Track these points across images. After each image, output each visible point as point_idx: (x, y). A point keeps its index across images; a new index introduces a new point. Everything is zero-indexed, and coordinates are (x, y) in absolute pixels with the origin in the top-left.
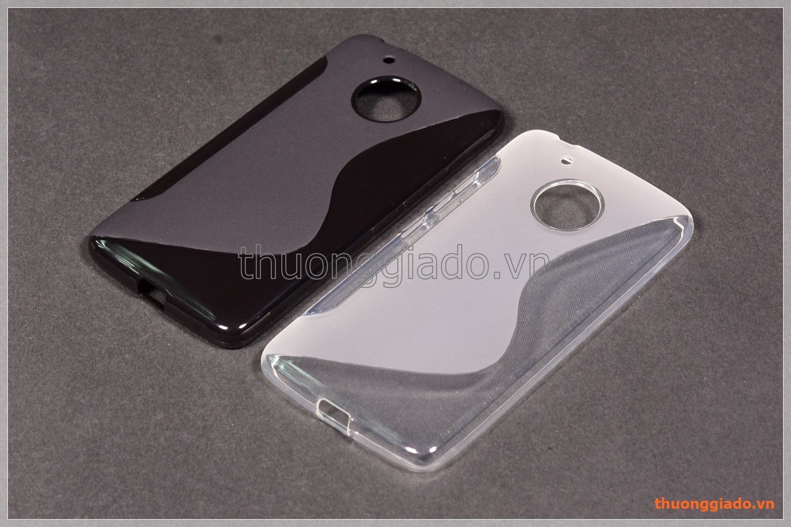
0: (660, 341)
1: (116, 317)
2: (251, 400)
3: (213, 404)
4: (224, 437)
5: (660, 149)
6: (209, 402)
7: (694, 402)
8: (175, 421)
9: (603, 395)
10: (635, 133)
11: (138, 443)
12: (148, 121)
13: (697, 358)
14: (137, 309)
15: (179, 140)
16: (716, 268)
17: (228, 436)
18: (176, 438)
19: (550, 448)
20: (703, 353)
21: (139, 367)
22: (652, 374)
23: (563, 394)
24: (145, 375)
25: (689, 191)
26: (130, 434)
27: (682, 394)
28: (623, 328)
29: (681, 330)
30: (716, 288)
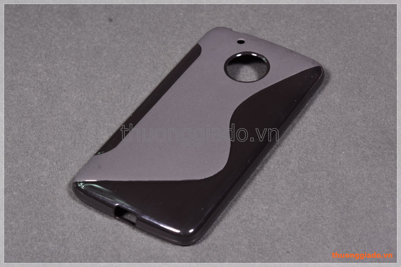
0: (358, 181)
1: (8, 168)
2: (94, 221)
3: (69, 224)
4: (76, 246)
5: (353, 59)
6: (67, 223)
7: (381, 221)
8: (44, 236)
9: (322, 217)
10: (337, 50)
11: (20, 250)
12: (33, 44)
13: (382, 192)
14: (22, 162)
15: (52, 56)
16: (391, 134)
17: (78, 245)
18: (45, 247)
19: (288, 252)
20: (386, 188)
21: (22, 200)
22: (353, 203)
23: (296, 216)
24: (26, 205)
25: (372, 86)
26: (15, 244)
27: (373, 215)
28: (333, 173)
29: (371, 174)
30: (392, 146)
